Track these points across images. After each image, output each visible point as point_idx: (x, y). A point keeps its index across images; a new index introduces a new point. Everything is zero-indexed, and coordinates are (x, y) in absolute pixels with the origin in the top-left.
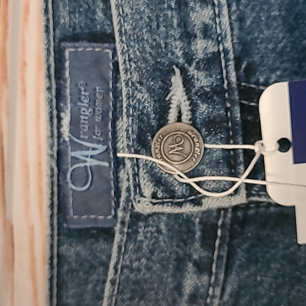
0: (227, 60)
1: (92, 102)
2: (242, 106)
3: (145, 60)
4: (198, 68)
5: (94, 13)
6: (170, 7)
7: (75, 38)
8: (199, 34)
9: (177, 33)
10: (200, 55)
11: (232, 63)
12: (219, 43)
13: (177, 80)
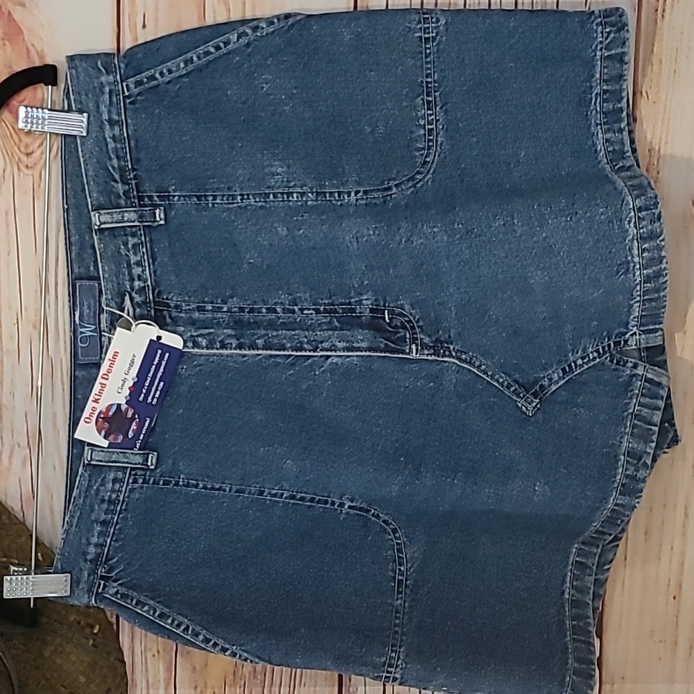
0: (149, 289)
1: (89, 307)
2: (155, 310)
3: (114, 290)
4: (136, 293)
5: (90, 267)
6: (124, 267)
7: (81, 279)
8: (136, 279)
9: (127, 278)
10: (137, 288)
11: (151, 292)
12: (145, 282)
13: (127, 298)
